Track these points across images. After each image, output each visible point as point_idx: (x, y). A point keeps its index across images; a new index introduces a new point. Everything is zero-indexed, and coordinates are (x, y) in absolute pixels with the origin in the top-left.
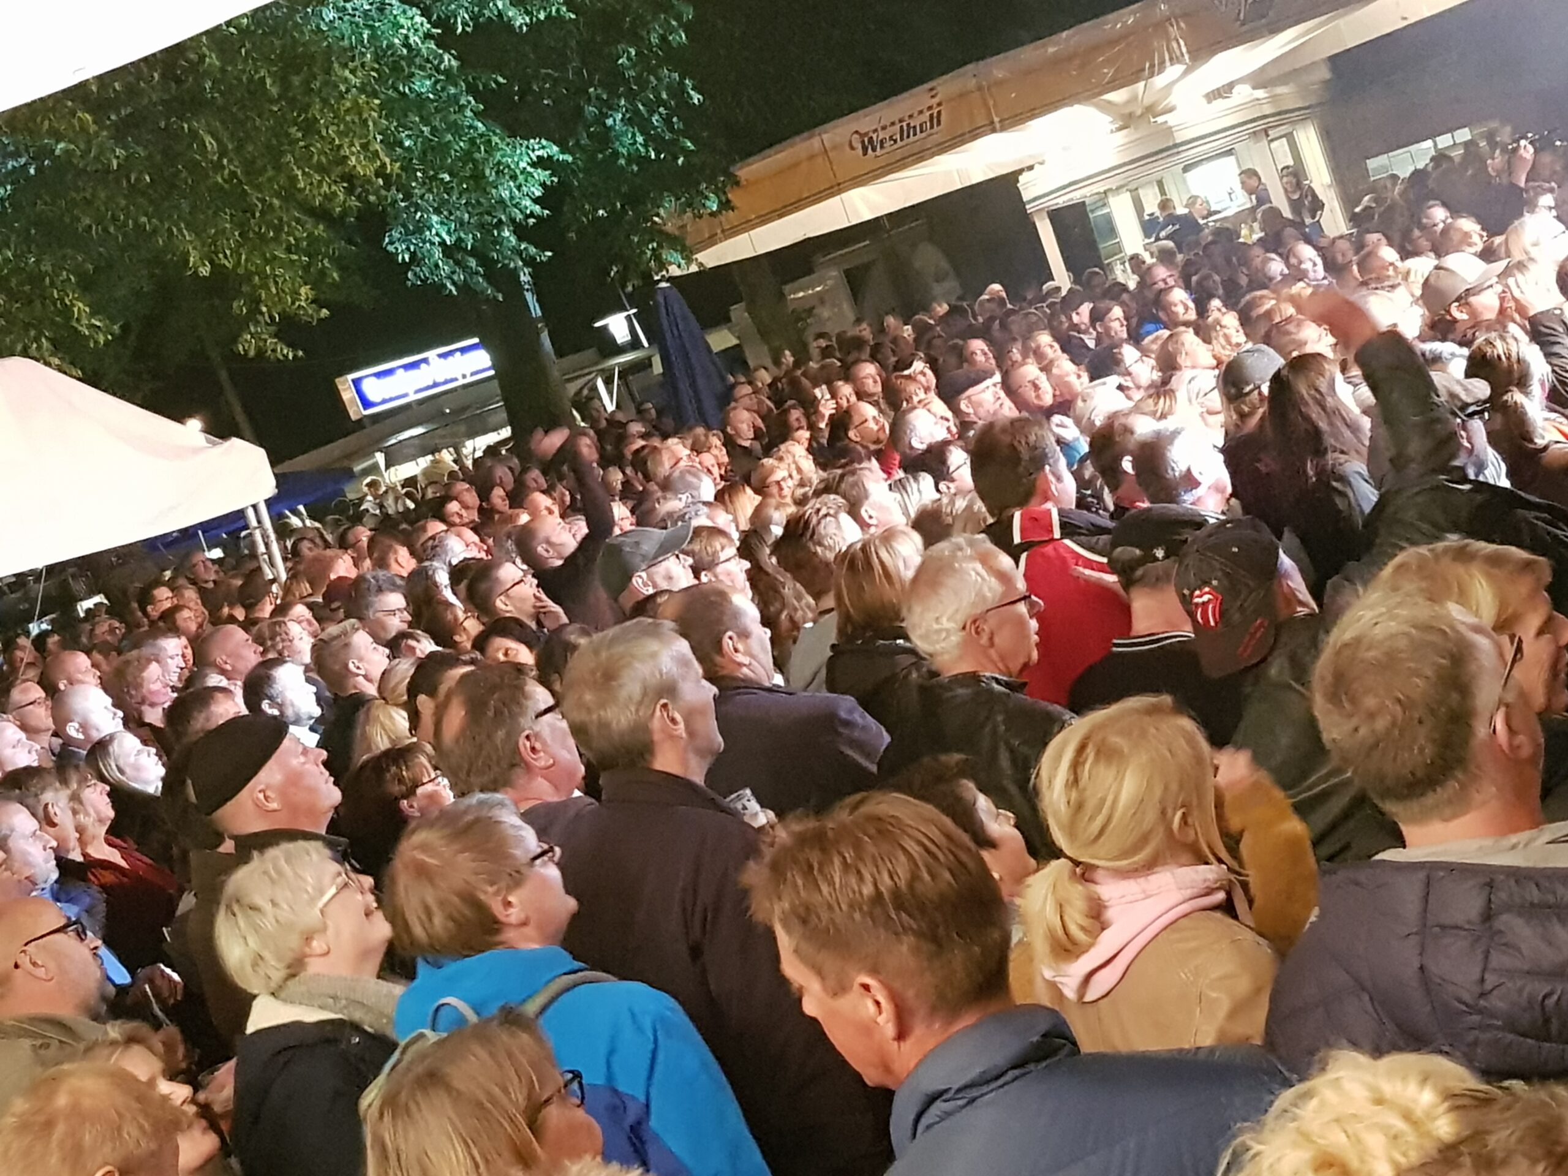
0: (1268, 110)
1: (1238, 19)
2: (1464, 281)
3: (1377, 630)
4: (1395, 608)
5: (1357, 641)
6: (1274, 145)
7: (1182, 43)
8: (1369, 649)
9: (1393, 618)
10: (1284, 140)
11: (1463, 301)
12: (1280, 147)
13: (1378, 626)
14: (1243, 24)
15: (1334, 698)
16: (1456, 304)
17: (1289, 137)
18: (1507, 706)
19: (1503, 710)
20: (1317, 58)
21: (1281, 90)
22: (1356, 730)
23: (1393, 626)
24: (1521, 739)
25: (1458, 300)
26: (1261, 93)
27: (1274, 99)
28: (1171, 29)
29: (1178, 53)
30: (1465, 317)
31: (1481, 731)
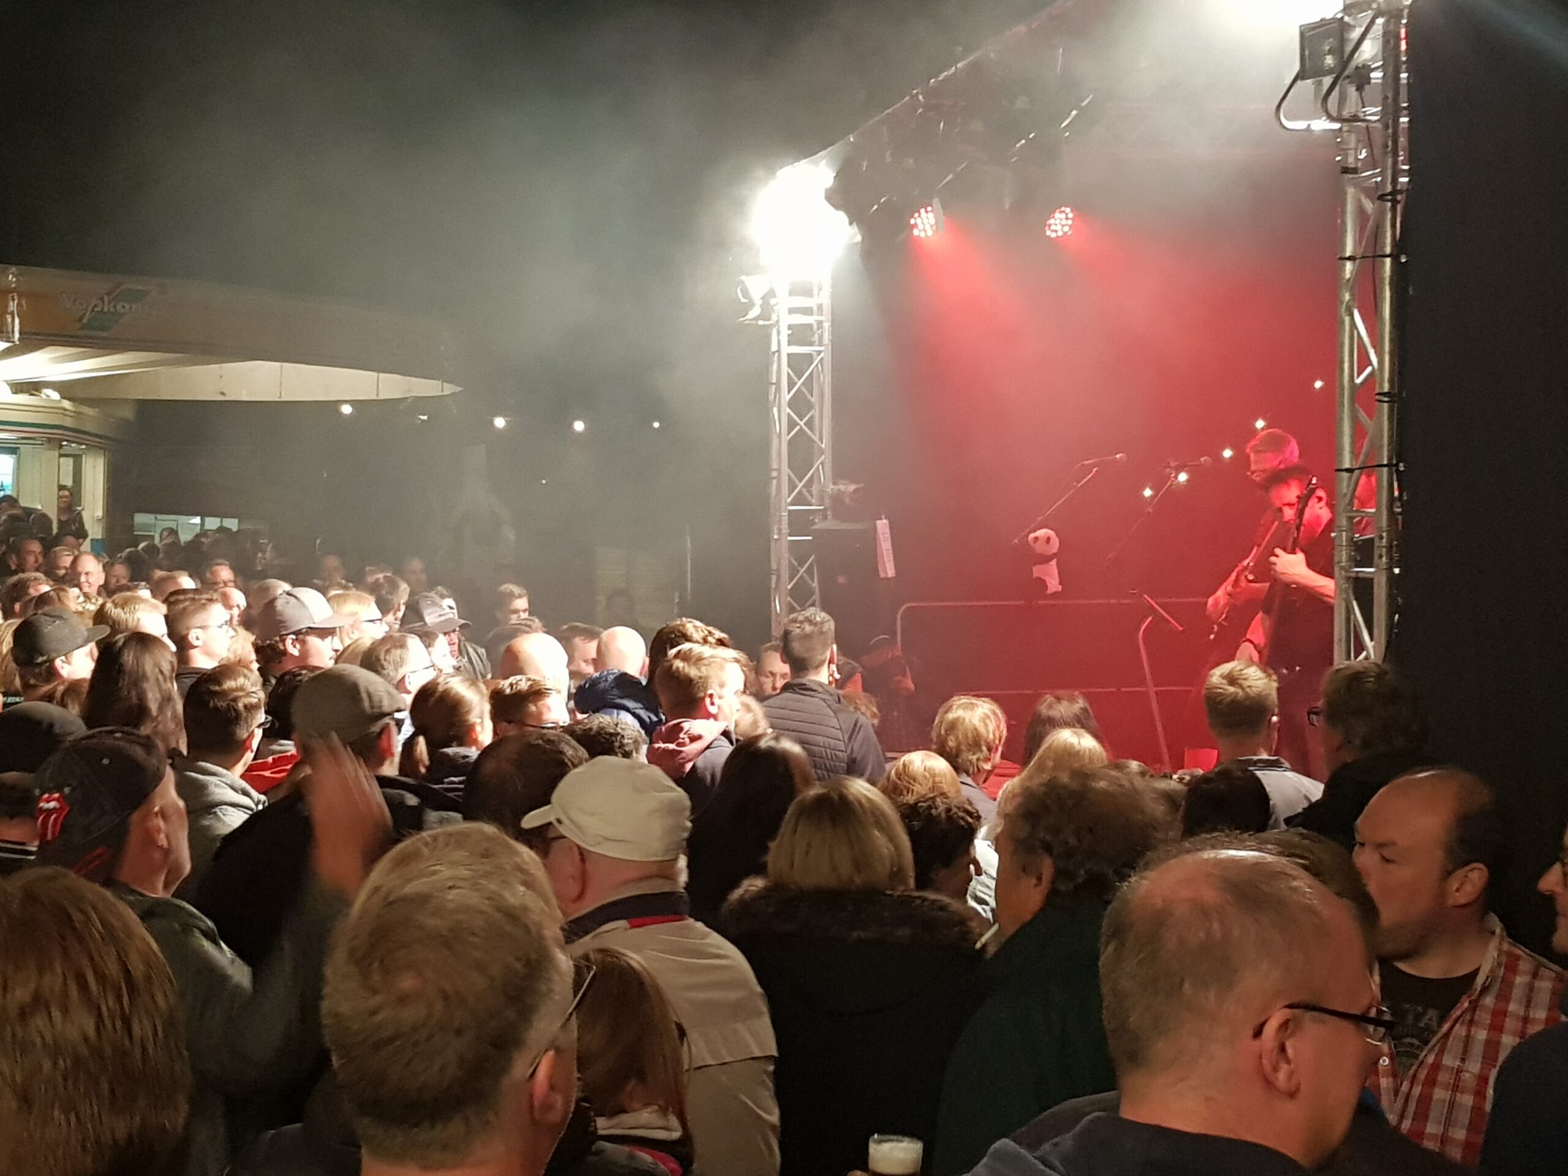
0: (68, 422)
1: (80, 320)
2: (311, 617)
3: (452, 895)
4: (481, 876)
5: (422, 900)
6: (62, 460)
7: (17, 321)
8: (434, 914)
9: (475, 887)
10: (71, 460)
11: (301, 637)
12: (67, 464)
13: (454, 892)
14: (83, 327)
15: (362, 960)
16: (294, 637)
17: (77, 459)
18: (558, 1050)
19: (551, 1053)
20: (130, 397)
21: (86, 410)
22: (374, 1013)
23: (474, 899)
24: (559, 1100)
25: (295, 633)
26: (67, 404)
27: (78, 415)
28: (11, 303)
29: (10, 329)
30: (295, 652)
31: (520, 1068)
